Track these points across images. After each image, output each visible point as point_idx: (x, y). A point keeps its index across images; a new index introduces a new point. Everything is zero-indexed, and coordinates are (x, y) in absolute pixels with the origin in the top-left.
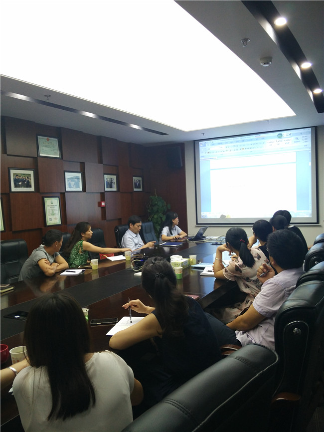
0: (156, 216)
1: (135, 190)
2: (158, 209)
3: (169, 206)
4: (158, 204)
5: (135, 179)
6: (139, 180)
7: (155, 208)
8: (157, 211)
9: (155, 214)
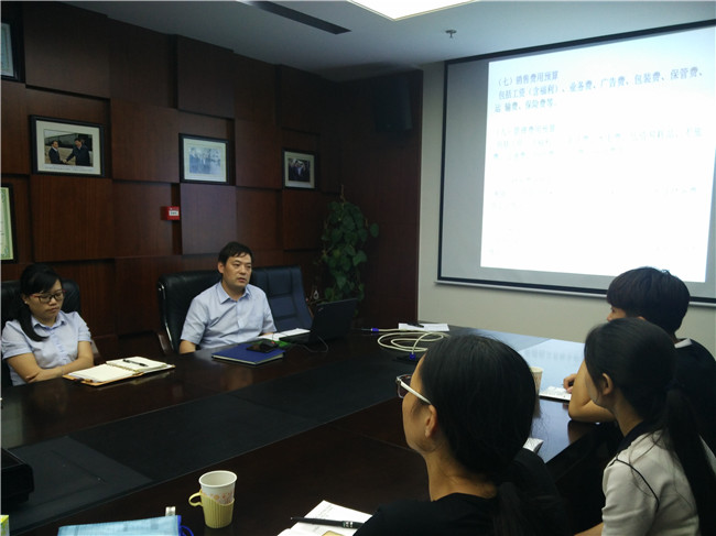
0: (337, 253)
1: (289, 184)
2: (344, 234)
3: (374, 230)
4: (345, 223)
5: (291, 158)
6: (305, 162)
7: (337, 233)
8: (342, 241)
9: (336, 248)
